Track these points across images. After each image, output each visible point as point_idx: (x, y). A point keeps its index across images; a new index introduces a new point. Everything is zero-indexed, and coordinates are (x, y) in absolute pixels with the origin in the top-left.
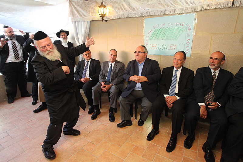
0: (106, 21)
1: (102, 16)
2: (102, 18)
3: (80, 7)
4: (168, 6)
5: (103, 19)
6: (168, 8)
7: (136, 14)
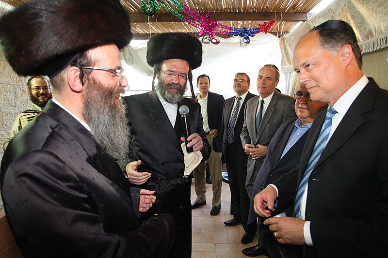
7: (372, 45)
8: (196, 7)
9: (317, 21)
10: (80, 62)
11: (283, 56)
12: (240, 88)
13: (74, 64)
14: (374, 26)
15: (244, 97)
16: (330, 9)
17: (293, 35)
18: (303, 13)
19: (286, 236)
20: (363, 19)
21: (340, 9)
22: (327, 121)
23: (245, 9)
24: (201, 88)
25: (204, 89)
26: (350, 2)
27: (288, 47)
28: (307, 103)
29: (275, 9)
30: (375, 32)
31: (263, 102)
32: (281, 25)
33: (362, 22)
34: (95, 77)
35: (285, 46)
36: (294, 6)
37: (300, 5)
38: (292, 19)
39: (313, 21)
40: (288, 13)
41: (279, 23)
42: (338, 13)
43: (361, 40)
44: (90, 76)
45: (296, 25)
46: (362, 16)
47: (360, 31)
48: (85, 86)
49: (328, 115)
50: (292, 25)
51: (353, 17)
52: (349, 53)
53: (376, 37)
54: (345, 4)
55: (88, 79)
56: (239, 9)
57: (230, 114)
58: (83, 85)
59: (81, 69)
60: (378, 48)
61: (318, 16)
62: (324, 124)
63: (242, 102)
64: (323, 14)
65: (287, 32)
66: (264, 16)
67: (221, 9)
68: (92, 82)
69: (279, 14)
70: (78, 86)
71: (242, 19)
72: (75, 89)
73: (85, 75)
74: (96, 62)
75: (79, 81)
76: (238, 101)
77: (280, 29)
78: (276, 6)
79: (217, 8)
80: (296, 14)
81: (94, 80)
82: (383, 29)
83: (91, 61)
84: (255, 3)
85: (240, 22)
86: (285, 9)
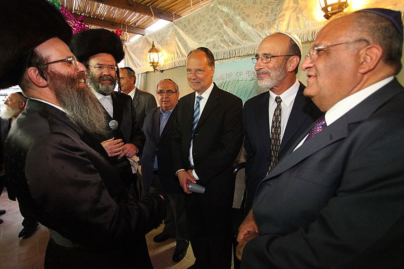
0: (162, 71)
1: (154, 65)
2: (154, 68)
3: (134, 54)
4: (233, 43)
5: (155, 70)
6: (234, 47)
10: (35, 62)
18: (142, 28)
23: (94, 15)
26: (176, 30)
27: (132, 54)
32: (127, 35)
34: (53, 70)
36: (135, 23)
40: (131, 26)
41: (125, 33)
44: (49, 71)
48: (48, 80)
54: (173, 31)
55: (48, 73)
58: (46, 80)
59: (37, 67)
66: (113, 25)
68: (52, 75)
69: (124, 25)
70: (43, 82)
72: (41, 85)
73: (44, 72)
74: (47, 58)
75: (41, 78)
77: (127, 39)
78: (123, 19)
80: (136, 28)
81: (53, 73)
86: (129, 23)
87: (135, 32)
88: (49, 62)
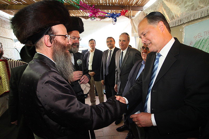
7: (174, 23)
8: (86, 2)
9: (148, 10)
11: (132, 28)
12: (111, 46)
13: (47, 34)
14: (175, 14)
15: (113, 50)
16: (154, 5)
17: (137, 17)
18: (141, 6)
19: (143, 124)
20: (170, 10)
21: (159, 5)
22: (156, 60)
23: (112, 4)
24: (91, 47)
25: (92, 47)
26: (163, 2)
27: (135, 24)
28: (147, 52)
29: (127, 4)
30: (176, 16)
31: (122, 52)
32: (130, 12)
33: (169, 11)
34: (57, 39)
35: (133, 23)
36: (136, 3)
37: (139, 3)
38: (136, 9)
39: (146, 10)
40: (134, 6)
41: (130, 11)
42: (158, 7)
43: (169, 20)
44: (54, 39)
45: (138, 12)
46: (169, 9)
47: (169, 16)
48: (52, 44)
49: (157, 57)
50: (136, 12)
51: (165, 9)
52: (162, 25)
53: (176, 19)
54: (161, 3)
56: (109, 4)
57: (106, 59)
58: (51, 43)
59: (50, 36)
60: (178, 25)
61: (149, 8)
62: (155, 62)
63: (112, 53)
64: (151, 7)
65: (134, 16)
66: (122, 8)
67: (100, 3)
68: (55, 41)
69: (129, 6)
70: (49, 44)
71: (111, 9)
73: (52, 39)
74: (56, 32)
75: (49, 42)
76: (110, 52)
77: (131, 15)
78: (128, 3)
79: (98, 3)
80: (137, 7)
82: (179, 15)
83: (54, 32)
84: (117, 1)
85: (110, 11)
86: (132, 4)
87: (138, 9)
88: (57, 34)
